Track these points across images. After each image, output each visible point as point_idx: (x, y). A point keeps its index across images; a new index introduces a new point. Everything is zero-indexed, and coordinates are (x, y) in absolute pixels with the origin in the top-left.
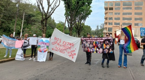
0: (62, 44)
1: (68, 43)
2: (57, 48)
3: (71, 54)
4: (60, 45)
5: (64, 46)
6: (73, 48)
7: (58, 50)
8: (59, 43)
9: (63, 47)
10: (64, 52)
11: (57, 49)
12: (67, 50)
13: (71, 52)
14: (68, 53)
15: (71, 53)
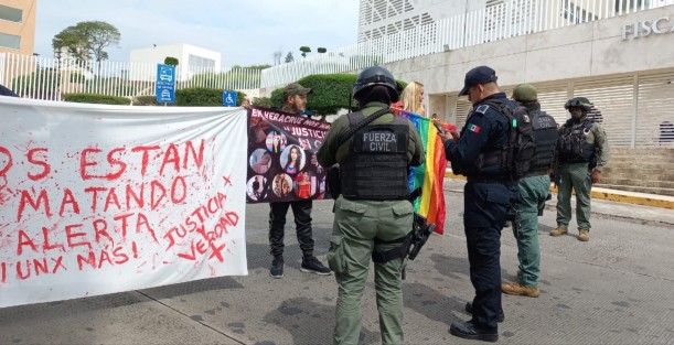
0: (78, 188)
1: (136, 149)
2: (39, 240)
3: (199, 237)
4: (55, 205)
5: (103, 196)
6: (200, 182)
7: (55, 253)
8: (38, 185)
9: (101, 203)
10: (127, 249)
11: (39, 256)
12: (153, 217)
13: (195, 218)
14: (167, 242)
15: (201, 231)
